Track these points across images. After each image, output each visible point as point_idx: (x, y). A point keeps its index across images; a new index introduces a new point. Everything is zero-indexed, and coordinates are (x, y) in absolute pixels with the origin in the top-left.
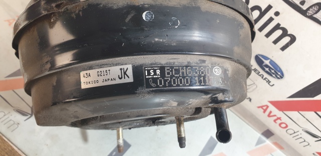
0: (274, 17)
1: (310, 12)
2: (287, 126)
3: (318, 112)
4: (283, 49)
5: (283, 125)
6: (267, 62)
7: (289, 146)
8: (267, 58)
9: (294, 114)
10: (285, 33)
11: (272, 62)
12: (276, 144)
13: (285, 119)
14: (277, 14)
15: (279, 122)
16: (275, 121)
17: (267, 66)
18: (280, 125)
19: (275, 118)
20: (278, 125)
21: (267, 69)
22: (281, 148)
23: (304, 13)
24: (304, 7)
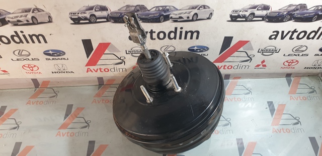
0: (181, 30)
1: (195, 19)
2: (232, 67)
3: (239, 50)
4: (197, 38)
5: (230, 67)
6: (196, 48)
7: (242, 74)
8: (194, 47)
9: (229, 59)
10: (192, 33)
11: (197, 47)
12: (235, 78)
13: (228, 64)
14: (182, 28)
15: (226, 67)
16: (224, 68)
17: (197, 50)
18: (228, 68)
19: (223, 67)
20: (227, 69)
21: (198, 51)
22: (239, 78)
23: (192, 20)
24: (191, 18)
